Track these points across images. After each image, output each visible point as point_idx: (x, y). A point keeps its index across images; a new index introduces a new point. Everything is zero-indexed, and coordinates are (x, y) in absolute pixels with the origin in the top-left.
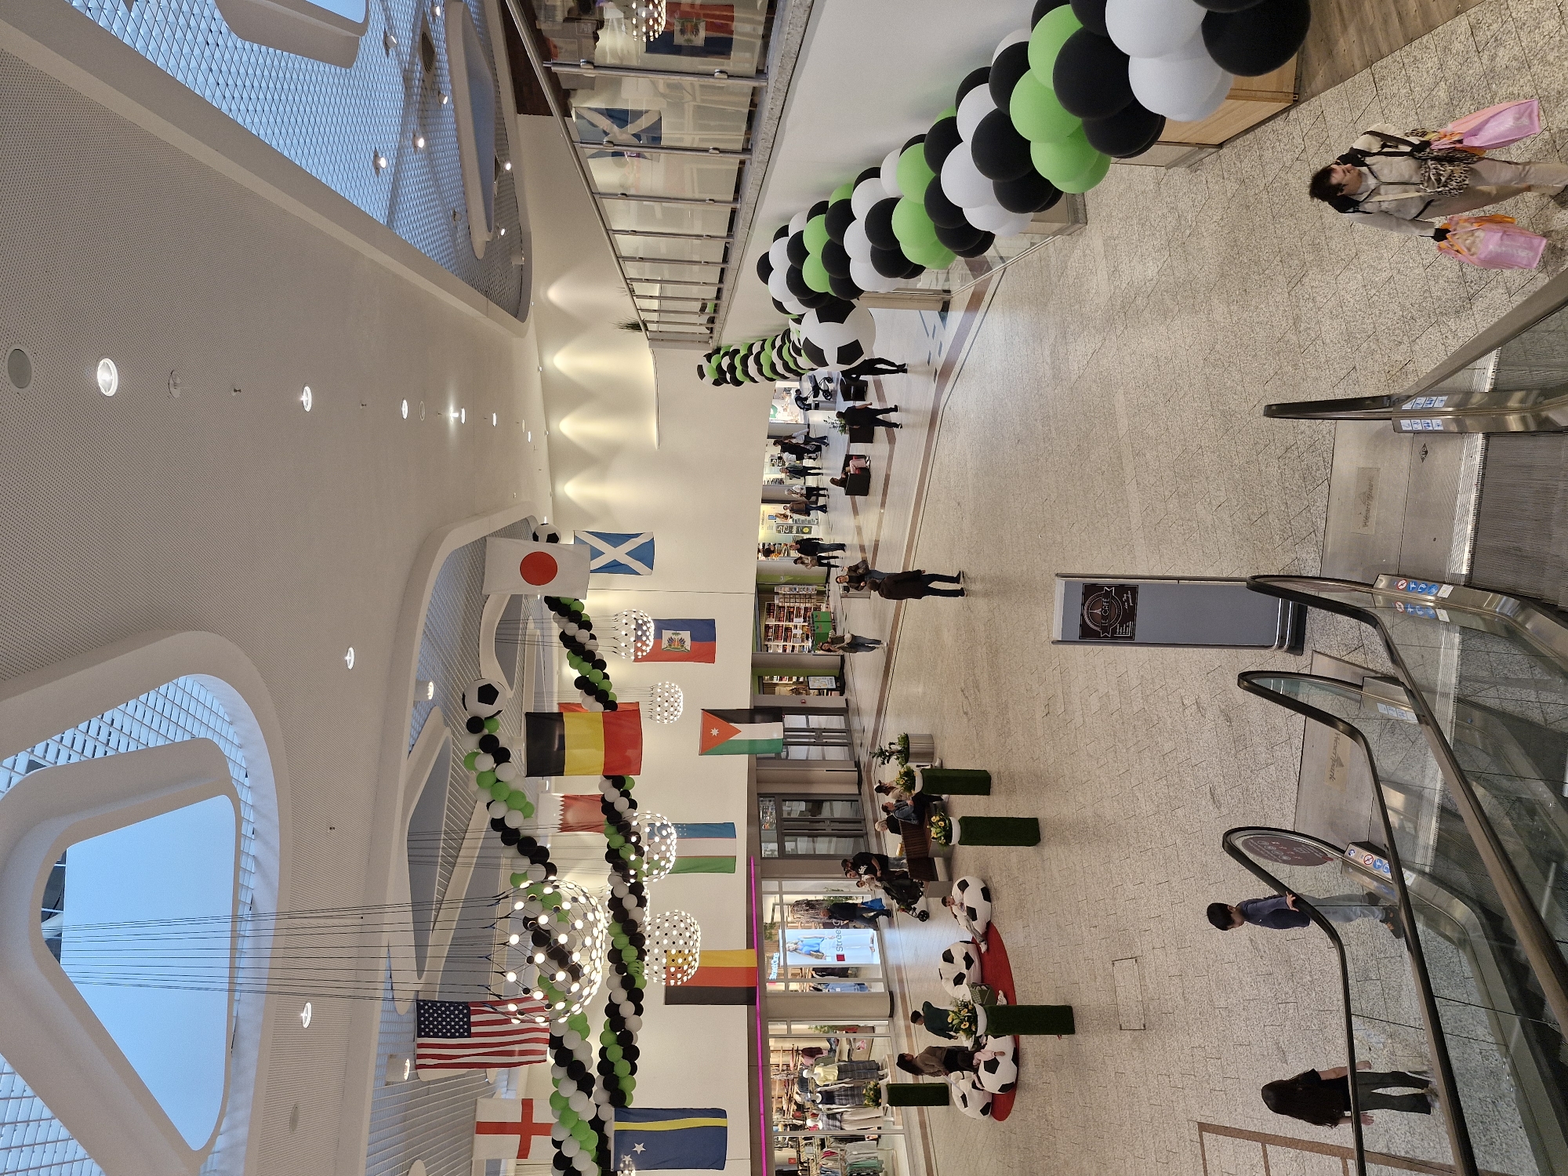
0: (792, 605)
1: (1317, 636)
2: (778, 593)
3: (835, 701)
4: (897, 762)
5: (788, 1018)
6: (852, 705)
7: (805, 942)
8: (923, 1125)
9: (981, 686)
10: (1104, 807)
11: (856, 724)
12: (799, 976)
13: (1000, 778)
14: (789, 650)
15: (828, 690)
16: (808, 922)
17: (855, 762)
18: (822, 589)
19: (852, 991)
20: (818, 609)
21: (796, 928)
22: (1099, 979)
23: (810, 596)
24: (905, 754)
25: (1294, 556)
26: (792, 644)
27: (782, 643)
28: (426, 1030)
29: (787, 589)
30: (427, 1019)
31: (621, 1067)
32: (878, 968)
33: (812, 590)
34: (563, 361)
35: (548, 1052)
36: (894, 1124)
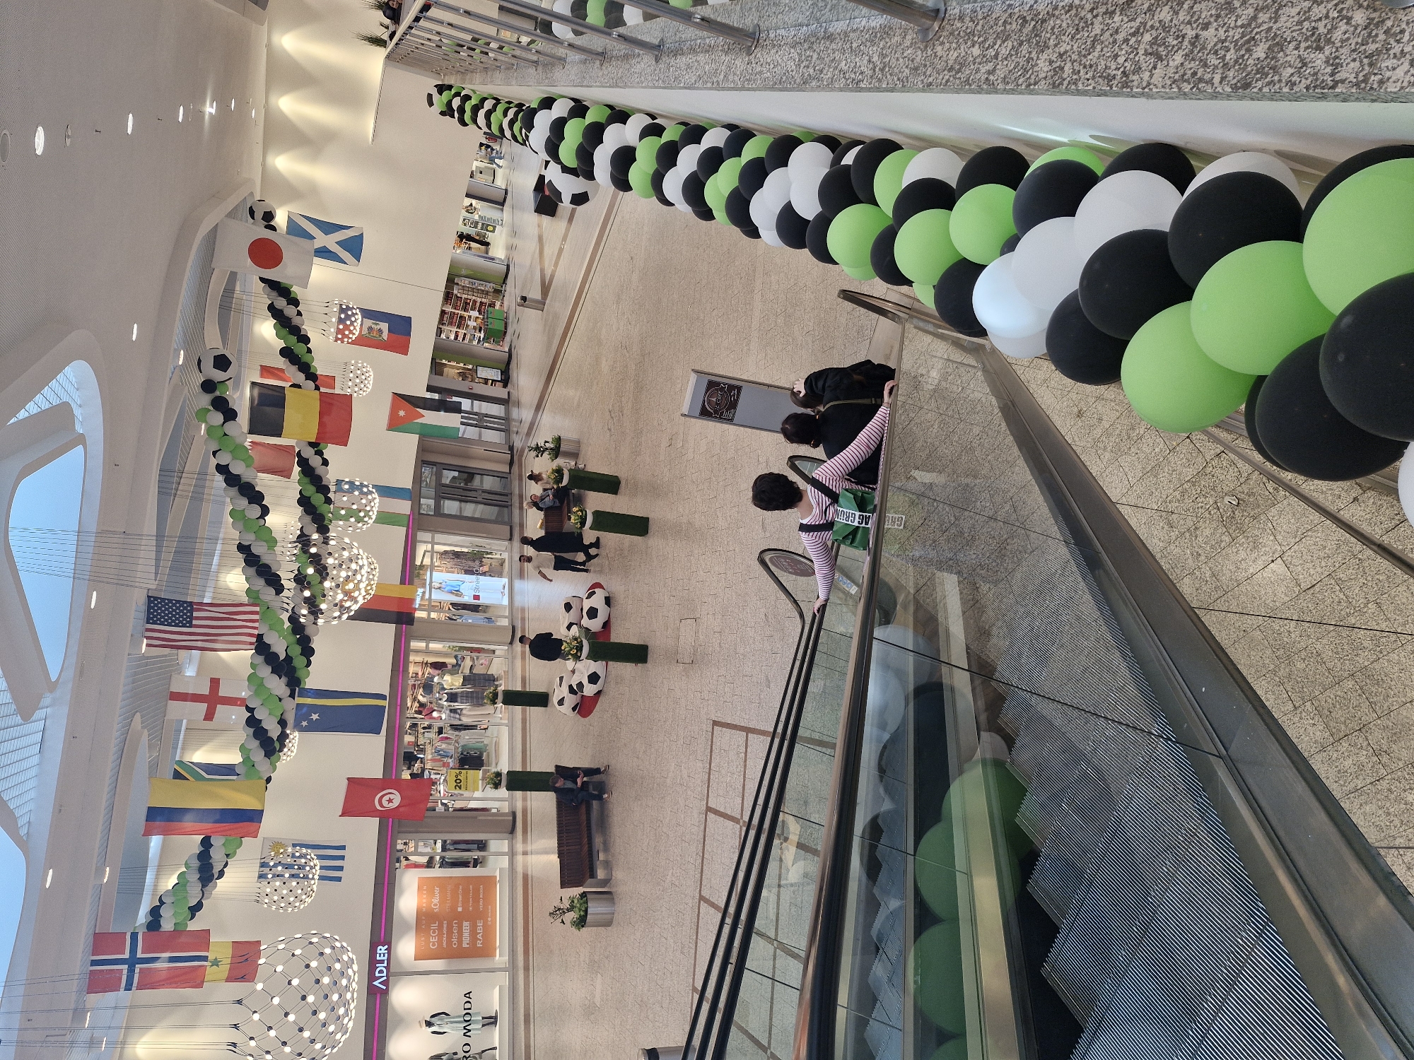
0: (469, 297)
2: (457, 284)
3: (499, 392)
4: (549, 457)
5: (427, 638)
6: (512, 398)
7: (448, 583)
8: (524, 721)
9: (625, 412)
10: (695, 518)
11: (515, 413)
12: (439, 607)
13: (627, 483)
14: (460, 338)
15: (493, 381)
16: (452, 568)
17: (510, 448)
18: (499, 288)
19: (481, 623)
20: (492, 305)
21: (442, 571)
22: (670, 630)
23: (487, 293)
24: (556, 452)
26: (464, 331)
27: (455, 329)
28: (152, 619)
29: (466, 282)
30: (156, 611)
31: (299, 661)
32: (505, 608)
33: (489, 287)
34: (290, 42)
35: (251, 644)
36: (501, 718)
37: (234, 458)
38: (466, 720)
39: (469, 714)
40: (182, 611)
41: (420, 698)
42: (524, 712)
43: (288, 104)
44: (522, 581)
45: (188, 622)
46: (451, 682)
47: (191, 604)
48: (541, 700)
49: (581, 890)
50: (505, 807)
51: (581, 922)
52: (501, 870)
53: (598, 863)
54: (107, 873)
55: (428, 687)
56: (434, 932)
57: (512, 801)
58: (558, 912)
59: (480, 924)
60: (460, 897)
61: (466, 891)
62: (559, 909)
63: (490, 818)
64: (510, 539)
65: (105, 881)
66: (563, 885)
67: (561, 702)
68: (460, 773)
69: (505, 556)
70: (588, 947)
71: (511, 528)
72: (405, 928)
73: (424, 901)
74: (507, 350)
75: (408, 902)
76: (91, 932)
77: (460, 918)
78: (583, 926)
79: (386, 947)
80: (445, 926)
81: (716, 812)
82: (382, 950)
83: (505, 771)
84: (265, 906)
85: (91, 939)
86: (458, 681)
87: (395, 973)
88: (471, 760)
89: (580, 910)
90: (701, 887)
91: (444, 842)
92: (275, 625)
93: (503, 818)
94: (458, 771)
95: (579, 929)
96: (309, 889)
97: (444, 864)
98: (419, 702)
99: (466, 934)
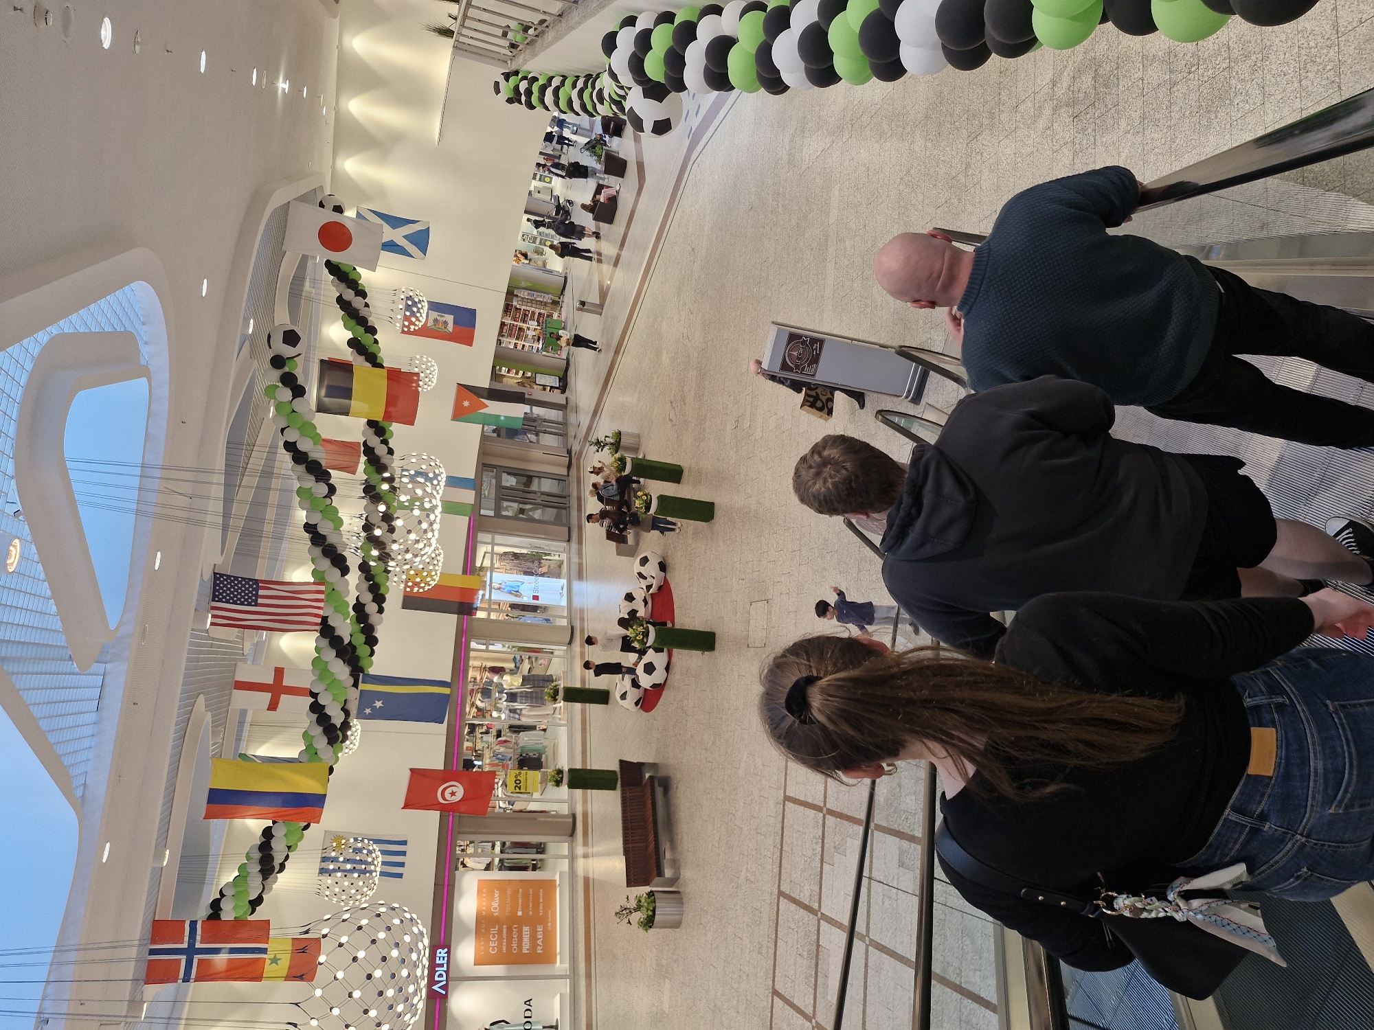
0: (528, 308)
1: (930, 394)
2: (517, 296)
3: (557, 397)
4: (609, 451)
5: (487, 638)
6: (570, 403)
7: (508, 583)
8: (584, 718)
9: (687, 401)
10: (764, 498)
11: (572, 419)
12: (498, 608)
13: (689, 472)
14: (519, 347)
15: (552, 387)
17: (568, 450)
18: (557, 299)
19: (539, 623)
20: (550, 316)
22: (739, 615)
23: (545, 304)
24: (616, 446)
25: (929, 336)
26: (523, 343)
27: (514, 341)
28: (218, 596)
29: (526, 293)
30: (221, 588)
31: (363, 650)
32: (564, 609)
33: (548, 298)
34: (361, 44)
35: (316, 624)
36: (560, 719)
37: (302, 435)
38: (525, 721)
39: (528, 715)
40: (247, 589)
41: (479, 703)
42: (583, 712)
43: (357, 107)
44: (581, 583)
45: (253, 601)
46: (511, 682)
47: (257, 582)
48: (602, 697)
49: (647, 889)
50: (564, 809)
51: (649, 923)
52: (561, 873)
53: (665, 861)
54: (167, 856)
55: (486, 693)
56: (494, 937)
57: (571, 802)
58: (624, 912)
59: (540, 929)
60: (520, 901)
61: (526, 896)
62: (625, 909)
63: (551, 819)
64: (569, 541)
65: (165, 864)
66: (629, 884)
67: (623, 696)
68: (520, 774)
69: (564, 557)
70: (655, 951)
71: (569, 528)
72: (465, 932)
73: (484, 904)
74: (564, 357)
75: (467, 905)
76: (150, 918)
77: (520, 922)
78: (650, 927)
79: (446, 950)
80: (505, 930)
81: (796, 801)
82: (442, 953)
83: (566, 769)
84: (326, 898)
85: (149, 927)
86: (518, 681)
87: (454, 978)
88: (529, 761)
89: (648, 909)
90: (779, 882)
91: (503, 844)
92: (340, 608)
93: (563, 820)
94: (517, 772)
95: (646, 930)
96: (371, 881)
97: (502, 867)
98: (477, 707)
99: (526, 939)
